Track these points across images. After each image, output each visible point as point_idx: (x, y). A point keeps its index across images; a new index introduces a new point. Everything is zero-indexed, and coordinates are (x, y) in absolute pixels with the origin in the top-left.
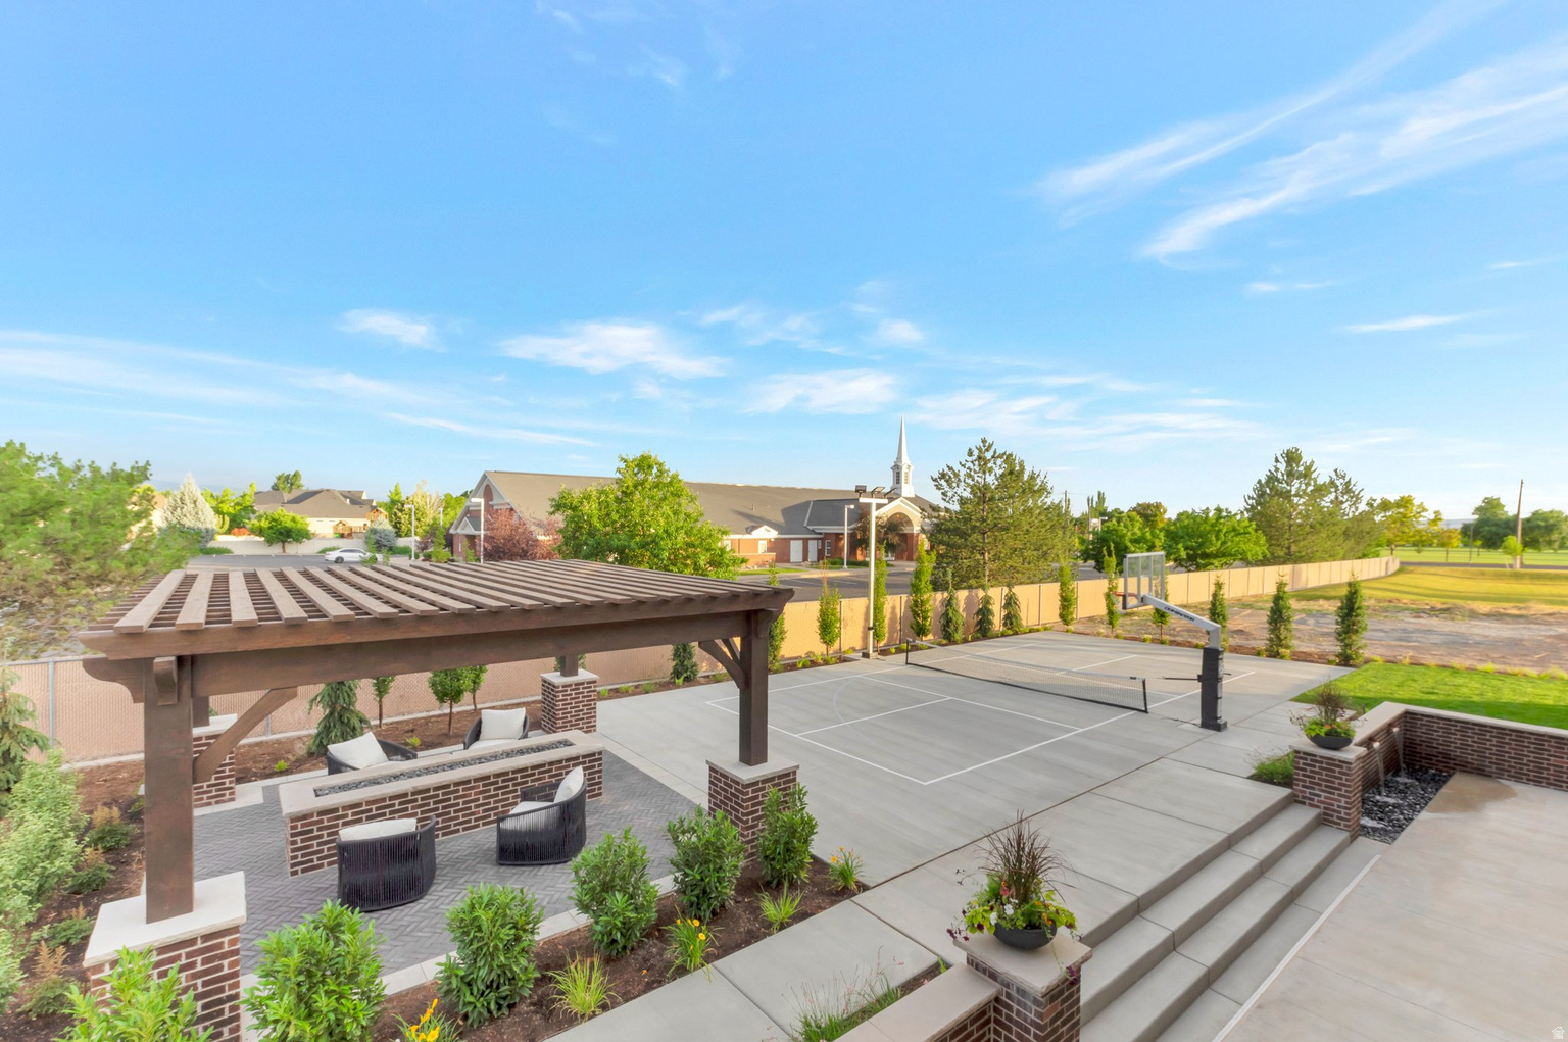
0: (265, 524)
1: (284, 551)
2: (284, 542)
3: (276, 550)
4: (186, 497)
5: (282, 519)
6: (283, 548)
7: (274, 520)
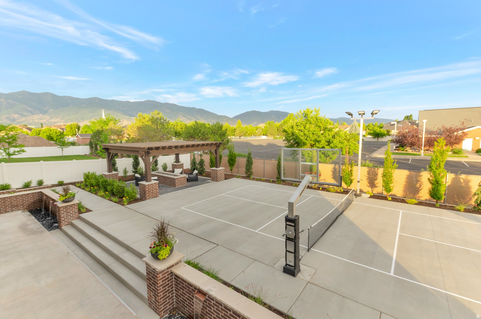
0: (372, 132)
1: (378, 140)
2: (378, 137)
3: (376, 140)
4: (353, 126)
5: (376, 131)
6: (378, 139)
7: (375, 131)
